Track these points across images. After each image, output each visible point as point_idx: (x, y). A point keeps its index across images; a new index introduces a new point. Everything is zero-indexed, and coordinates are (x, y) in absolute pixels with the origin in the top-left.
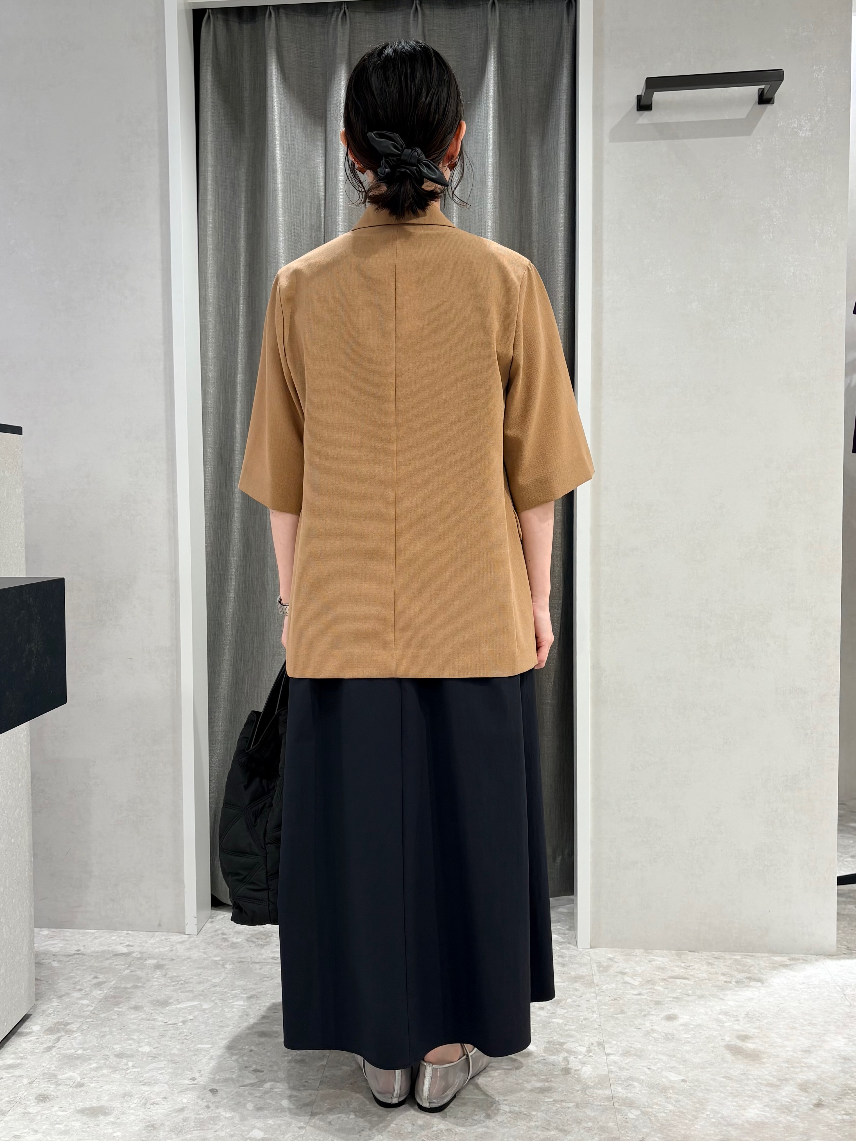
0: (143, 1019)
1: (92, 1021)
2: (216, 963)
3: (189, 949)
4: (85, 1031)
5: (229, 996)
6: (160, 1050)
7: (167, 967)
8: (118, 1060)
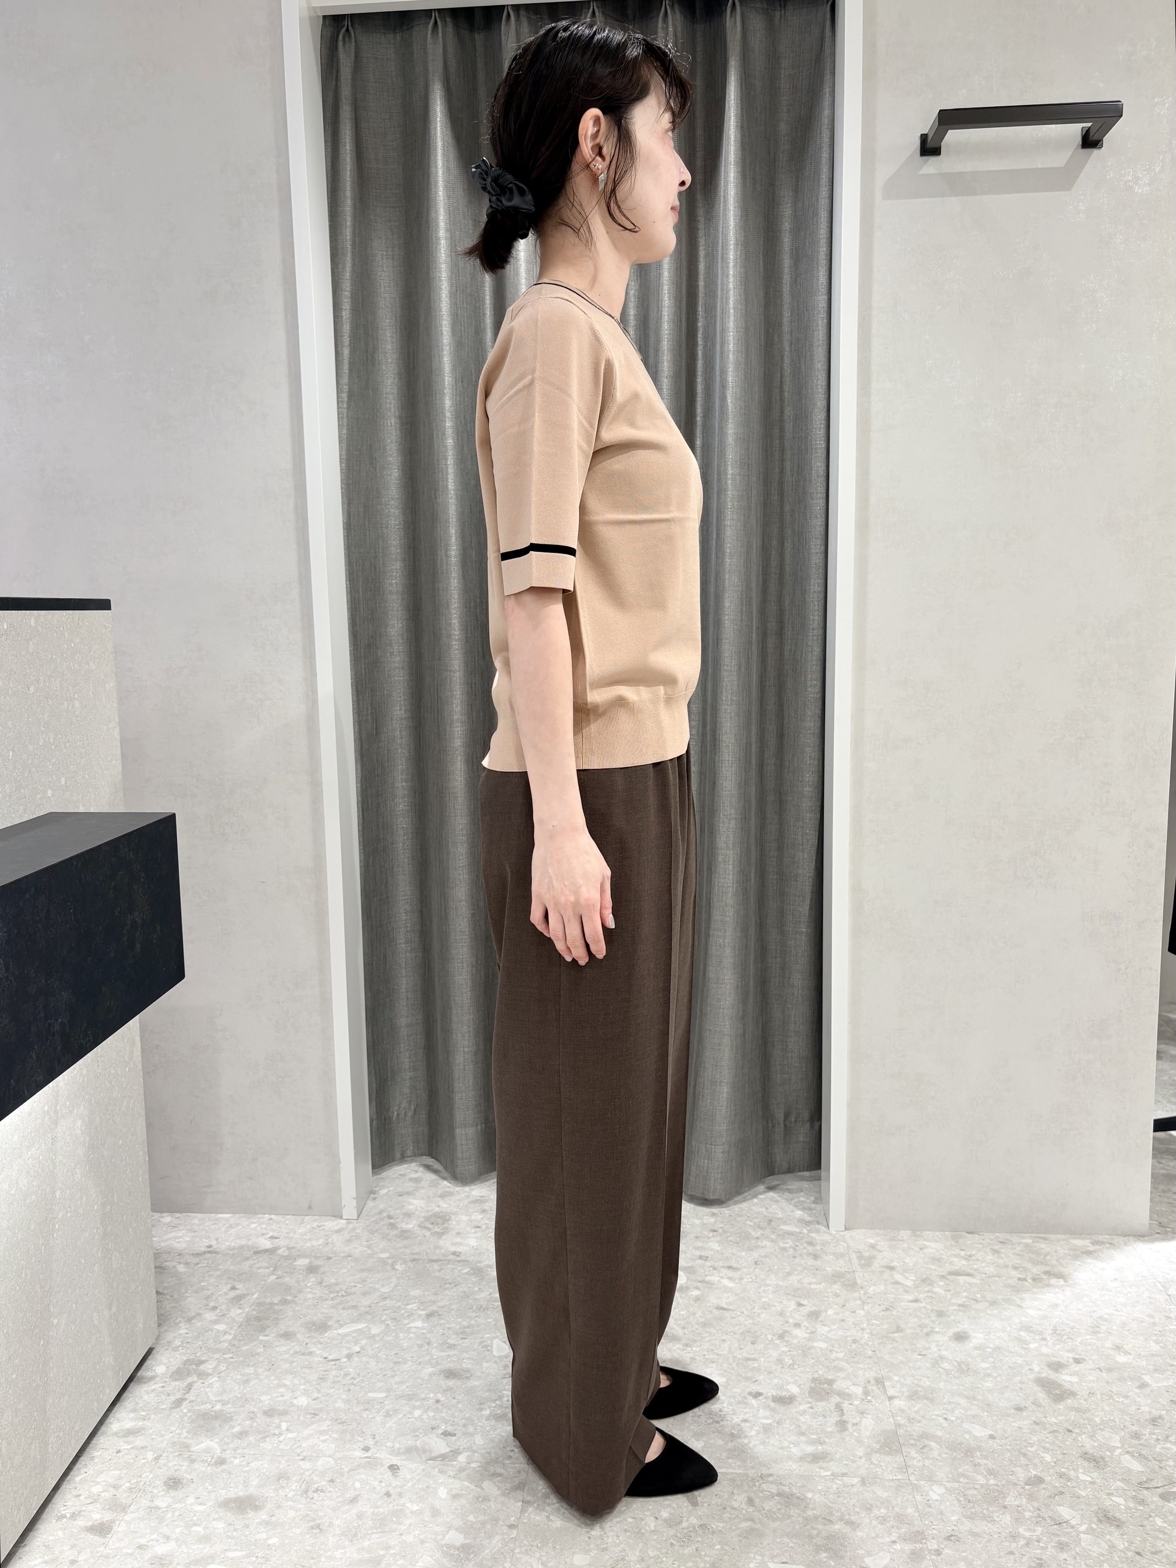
0: (296, 1353)
1: (232, 1358)
2: (383, 1262)
3: (349, 1241)
4: (223, 1374)
5: (403, 1314)
6: (321, 1402)
7: (322, 1270)
8: (268, 1420)
